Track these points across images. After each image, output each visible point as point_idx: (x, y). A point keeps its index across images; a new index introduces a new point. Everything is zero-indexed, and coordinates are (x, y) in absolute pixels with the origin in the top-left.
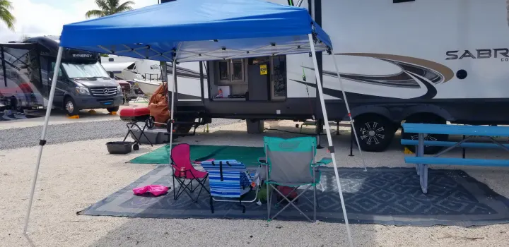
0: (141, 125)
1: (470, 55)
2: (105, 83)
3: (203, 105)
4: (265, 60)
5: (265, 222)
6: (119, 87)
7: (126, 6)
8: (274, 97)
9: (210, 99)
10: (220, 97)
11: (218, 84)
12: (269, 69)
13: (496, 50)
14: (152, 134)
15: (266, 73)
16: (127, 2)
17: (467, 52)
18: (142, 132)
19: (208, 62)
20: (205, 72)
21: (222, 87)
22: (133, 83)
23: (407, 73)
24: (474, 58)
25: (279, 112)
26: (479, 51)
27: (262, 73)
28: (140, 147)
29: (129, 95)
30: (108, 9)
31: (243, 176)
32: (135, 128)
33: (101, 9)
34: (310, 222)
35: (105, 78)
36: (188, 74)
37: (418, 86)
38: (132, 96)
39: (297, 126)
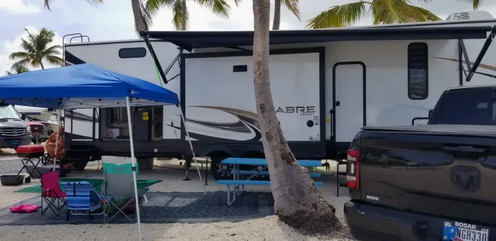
0: (35, 161)
1: (282, 111)
2: (15, 124)
3: (93, 144)
4: (147, 109)
5: (100, 225)
6: (29, 128)
7: (53, 50)
8: (153, 138)
9: (100, 139)
10: (109, 138)
11: (109, 126)
12: (150, 115)
13: (297, 108)
14: (46, 169)
15: (147, 118)
16: (56, 46)
17: (280, 108)
18: (35, 167)
19: (100, 109)
20: (97, 117)
21: (112, 130)
22: (47, 125)
23: (243, 122)
24: (284, 112)
25: (156, 150)
26: (287, 108)
27: (144, 119)
28: (32, 180)
29: (42, 136)
30: (34, 52)
31: (92, 194)
32: (29, 164)
33: (27, 51)
34: (131, 223)
35: (15, 120)
36: (83, 118)
37: (249, 132)
38: (44, 136)
39: (181, 163)
